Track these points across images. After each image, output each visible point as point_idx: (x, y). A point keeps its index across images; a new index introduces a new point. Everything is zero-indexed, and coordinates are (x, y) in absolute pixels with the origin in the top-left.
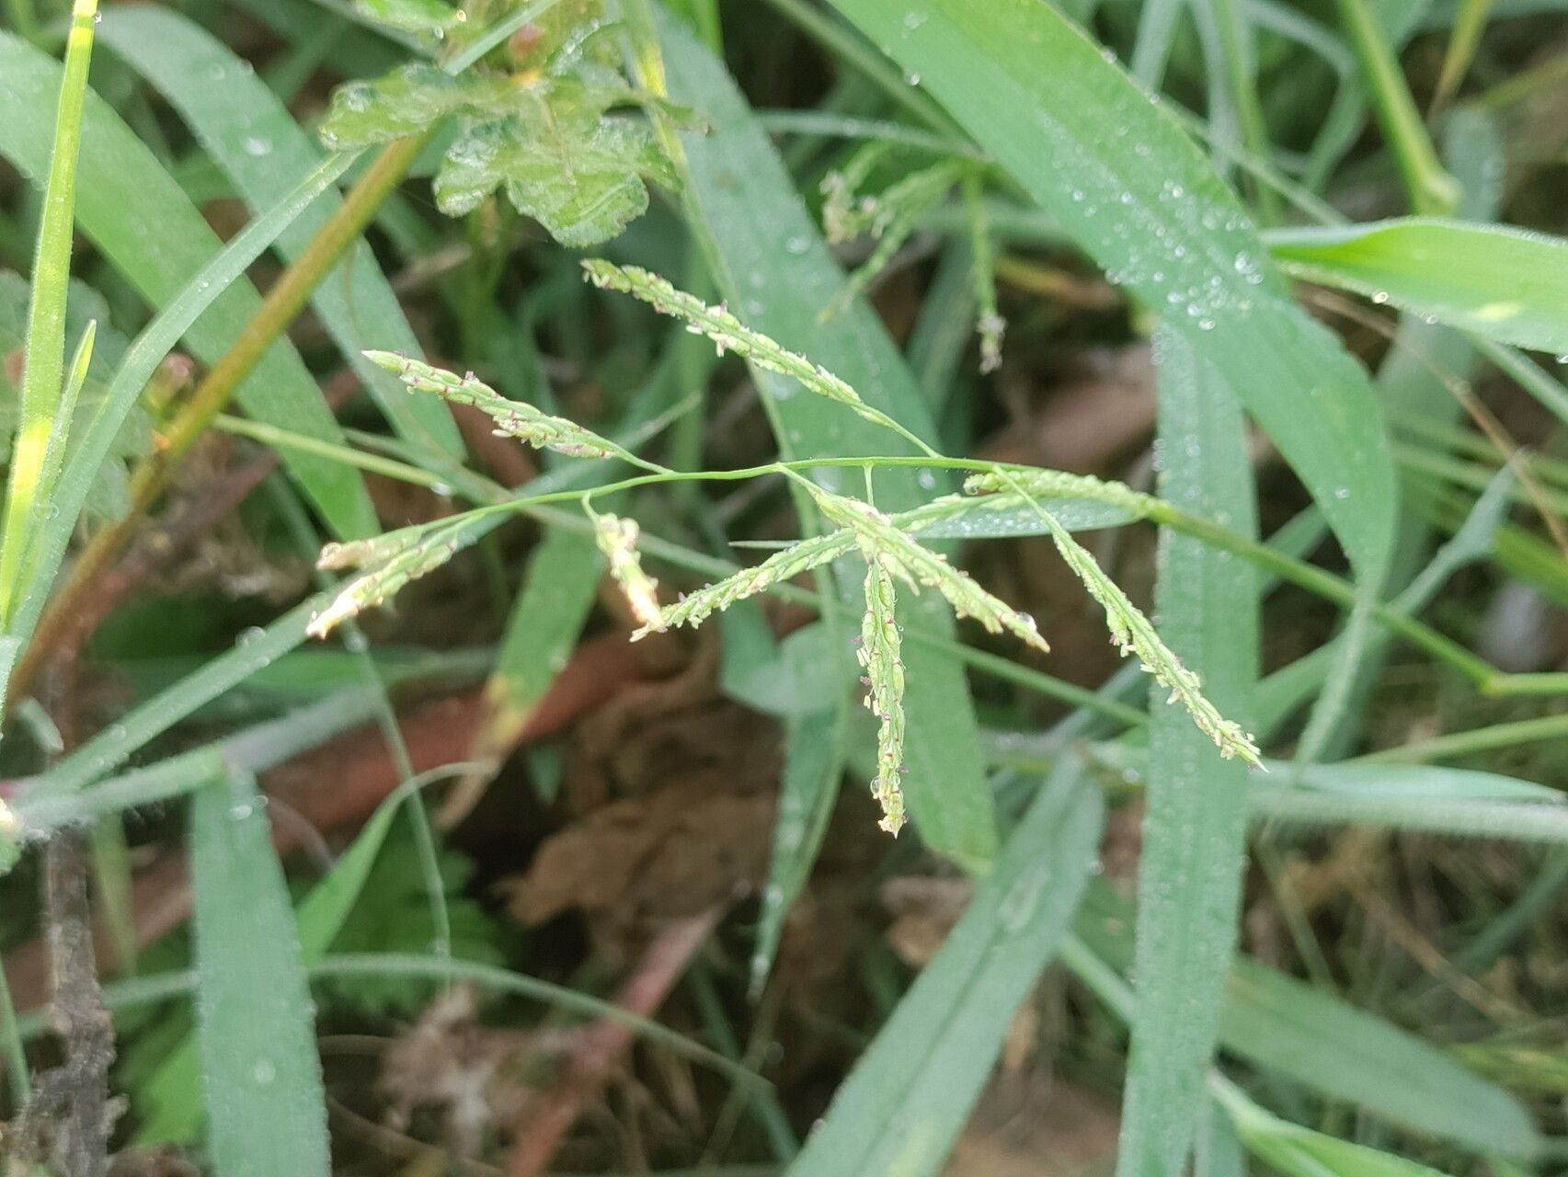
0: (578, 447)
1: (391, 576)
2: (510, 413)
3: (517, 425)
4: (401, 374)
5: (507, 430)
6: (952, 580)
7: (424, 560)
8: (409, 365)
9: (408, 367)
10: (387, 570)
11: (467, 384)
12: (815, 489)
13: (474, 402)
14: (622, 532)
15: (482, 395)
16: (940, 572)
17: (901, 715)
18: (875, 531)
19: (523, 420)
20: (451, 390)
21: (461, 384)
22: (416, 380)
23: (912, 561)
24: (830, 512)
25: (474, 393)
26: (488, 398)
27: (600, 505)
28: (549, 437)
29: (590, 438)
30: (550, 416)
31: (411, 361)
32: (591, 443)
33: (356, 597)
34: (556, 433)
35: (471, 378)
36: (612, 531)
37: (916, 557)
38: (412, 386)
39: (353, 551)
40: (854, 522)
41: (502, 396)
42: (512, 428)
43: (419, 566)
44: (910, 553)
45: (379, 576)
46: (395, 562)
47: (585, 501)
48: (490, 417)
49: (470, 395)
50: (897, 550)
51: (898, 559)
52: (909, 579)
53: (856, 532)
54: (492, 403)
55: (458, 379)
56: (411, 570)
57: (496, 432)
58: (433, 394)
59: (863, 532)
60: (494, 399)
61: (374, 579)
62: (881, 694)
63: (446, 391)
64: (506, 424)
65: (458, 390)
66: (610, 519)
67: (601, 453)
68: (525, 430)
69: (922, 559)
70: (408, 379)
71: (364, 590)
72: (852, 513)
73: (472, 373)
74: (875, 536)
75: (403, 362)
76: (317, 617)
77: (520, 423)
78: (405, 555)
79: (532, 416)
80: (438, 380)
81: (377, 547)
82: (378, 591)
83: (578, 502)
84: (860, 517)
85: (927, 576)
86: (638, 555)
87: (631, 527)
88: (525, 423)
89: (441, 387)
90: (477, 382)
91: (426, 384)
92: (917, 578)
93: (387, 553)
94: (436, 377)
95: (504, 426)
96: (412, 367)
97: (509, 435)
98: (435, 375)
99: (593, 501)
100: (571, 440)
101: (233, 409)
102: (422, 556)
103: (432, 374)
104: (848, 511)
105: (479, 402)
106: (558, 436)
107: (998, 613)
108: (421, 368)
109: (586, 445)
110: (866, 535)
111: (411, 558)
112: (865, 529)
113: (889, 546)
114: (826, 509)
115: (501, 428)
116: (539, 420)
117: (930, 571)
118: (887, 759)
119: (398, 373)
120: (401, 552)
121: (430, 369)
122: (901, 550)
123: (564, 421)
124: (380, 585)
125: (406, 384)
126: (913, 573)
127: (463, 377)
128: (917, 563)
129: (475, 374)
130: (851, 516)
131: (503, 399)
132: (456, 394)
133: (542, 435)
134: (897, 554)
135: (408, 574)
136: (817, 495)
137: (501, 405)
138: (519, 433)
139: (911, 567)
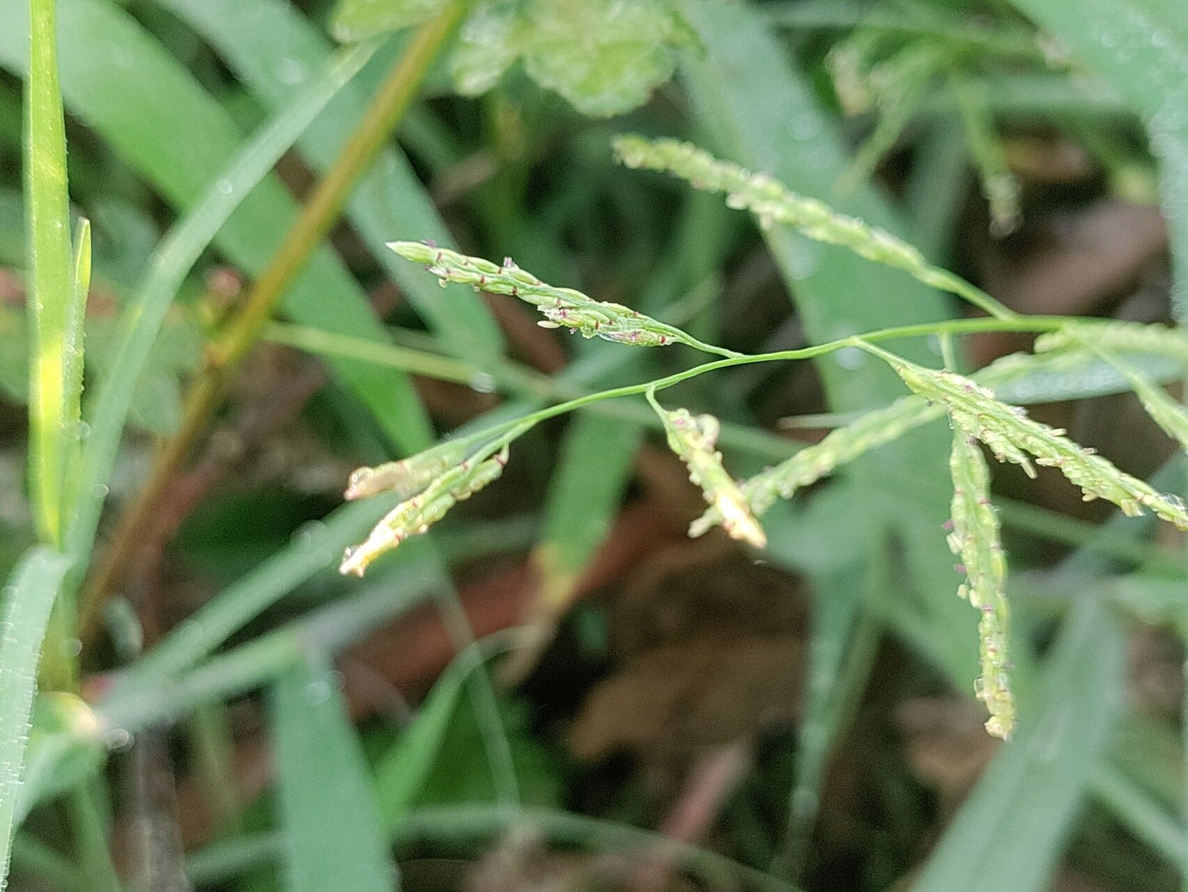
0: (635, 334)
1: (435, 499)
2: (555, 301)
3: (564, 314)
4: (431, 265)
5: (554, 321)
6: (1076, 458)
7: (471, 476)
8: (440, 255)
9: (439, 258)
10: (429, 494)
11: (505, 271)
12: (898, 363)
13: (514, 292)
14: (701, 432)
15: (522, 283)
16: (1060, 450)
17: (1002, 603)
18: (977, 407)
19: (571, 308)
20: (487, 280)
21: (500, 272)
22: (448, 272)
23: (1024, 440)
24: (918, 387)
25: (513, 281)
26: (529, 286)
27: (667, 399)
28: (601, 325)
29: (647, 322)
30: (600, 301)
31: (442, 251)
32: (649, 328)
33: (394, 528)
34: (608, 320)
35: (509, 265)
36: (687, 431)
37: (1030, 434)
38: (444, 278)
39: (386, 476)
40: (949, 398)
41: (544, 282)
42: (559, 318)
43: (464, 485)
44: (1021, 430)
45: (420, 500)
46: (437, 483)
47: (650, 396)
48: (534, 307)
49: (510, 284)
50: (1004, 427)
51: (1008, 438)
52: (1023, 460)
53: (951, 409)
54: (534, 292)
55: (496, 268)
56: (456, 490)
57: (542, 324)
58: (469, 285)
59: (960, 409)
60: (536, 287)
61: (415, 505)
62: (981, 583)
63: (482, 281)
64: (552, 313)
65: (496, 280)
66: (682, 414)
67: (660, 340)
68: (573, 319)
69: (1037, 436)
70: (439, 271)
71: (405, 518)
72: (946, 388)
73: (510, 259)
74: (977, 412)
75: (433, 253)
76: (352, 553)
77: (568, 311)
78: (449, 474)
79: (580, 302)
80: (473, 269)
81: (415, 467)
82: (420, 519)
83: (642, 396)
84: (956, 392)
85: (1045, 455)
86: (719, 455)
87: (710, 424)
88: (573, 311)
89: (478, 278)
90: (516, 268)
91: (459, 276)
92: (1032, 458)
93: (426, 475)
94: (470, 266)
95: (550, 317)
96: (443, 257)
97: (557, 326)
98: (469, 265)
99: (658, 395)
100: (627, 326)
101: (281, 318)
102: (468, 473)
103: (466, 264)
104: (941, 385)
105: (520, 291)
106: (610, 323)
107: (1139, 495)
108: (452, 257)
109: (643, 330)
110: (964, 411)
111: (456, 476)
112: (963, 405)
113: (994, 423)
114: (913, 384)
115: (547, 319)
116: (588, 307)
117: (1047, 449)
118: (991, 655)
119: (428, 265)
120: (443, 472)
121: (464, 258)
122: (1008, 427)
123: (616, 306)
124: (422, 510)
125: (437, 277)
126: (1026, 452)
127: (501, 264)
128: (1030, 440)
129: (513, 260)
130: (944, 391)
131: (546, 285)
132: (495, 283)
133: (593, 323)
134: (1005, 432)
135: (453, 495)
136: (902, 370)
137: (544, 293)
138: (567, 322)
139: (1023, 446)
